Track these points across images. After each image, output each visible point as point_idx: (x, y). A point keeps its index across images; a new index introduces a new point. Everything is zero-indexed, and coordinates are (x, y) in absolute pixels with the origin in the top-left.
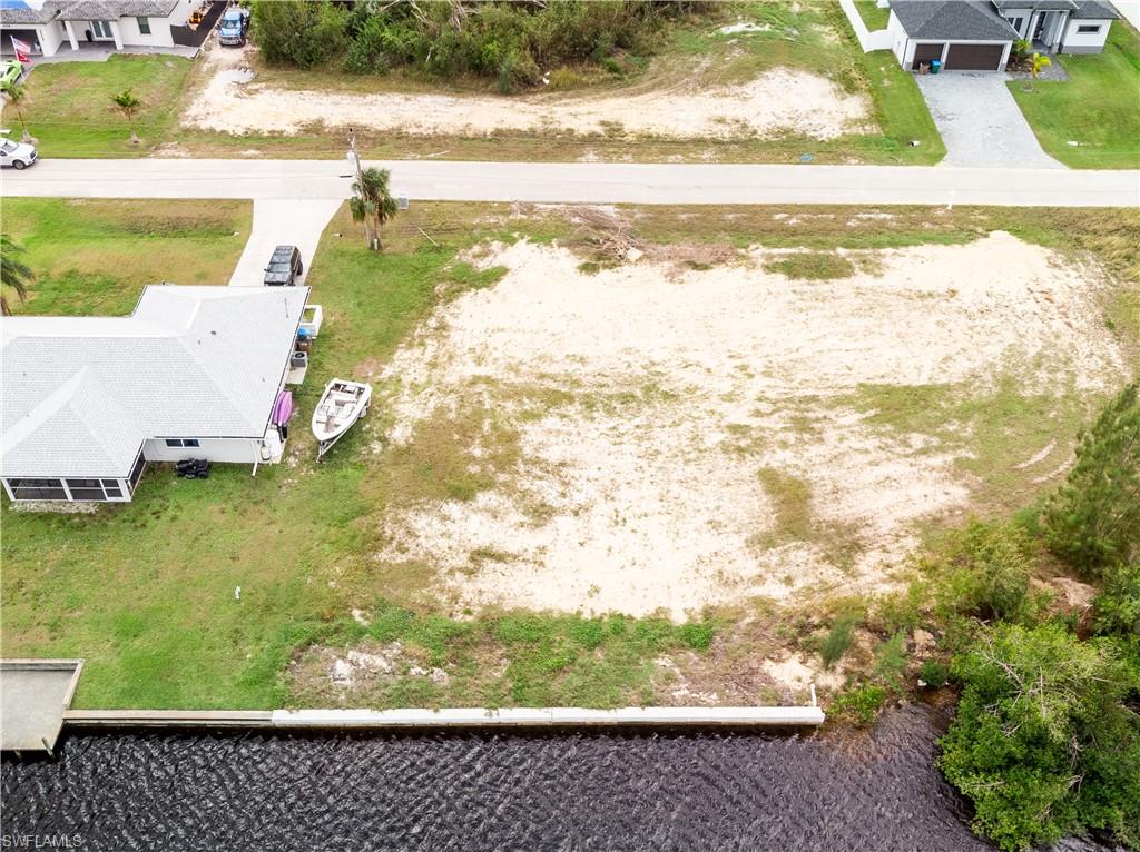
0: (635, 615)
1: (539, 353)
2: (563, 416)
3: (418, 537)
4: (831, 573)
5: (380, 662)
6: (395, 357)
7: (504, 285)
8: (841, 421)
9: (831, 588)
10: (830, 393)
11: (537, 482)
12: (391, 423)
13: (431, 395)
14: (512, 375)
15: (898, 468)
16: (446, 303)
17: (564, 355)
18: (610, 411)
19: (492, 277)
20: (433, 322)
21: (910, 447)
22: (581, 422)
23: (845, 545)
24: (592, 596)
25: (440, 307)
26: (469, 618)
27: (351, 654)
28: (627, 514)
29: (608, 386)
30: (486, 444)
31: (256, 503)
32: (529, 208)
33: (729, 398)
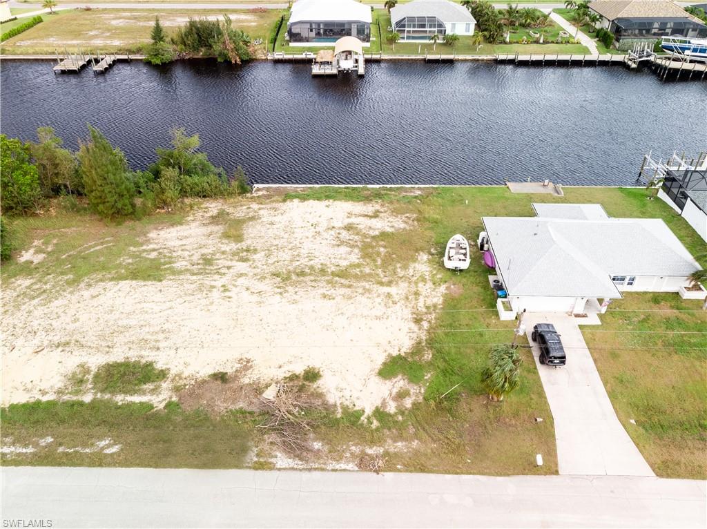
1: (352, 301)
7: (380, 359)
12: (430, 261)
14: (367, 287)
16: (419, 343)
17: (336, 299)
18: (312, 268)
19: (391, 367)
20: (425, 325)
22: (328, 263)
24: (330, 204)
25: (424, 338)
28: (311, 227)
29: (311, 281)
30: (378, 254)
32: (365, 463)
33: (243, 275)
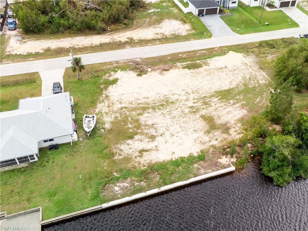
0: (185, 156)
1: (136, 98)
2: (148, 113)
3: (123, 151)
4: (225, 136)
5: (126, 184)
6: (97, 106)
7: (119, 82)
8: (214, 101)
9: (226, 139)
10: (209, 95)
11: (148, 130)
12: (104, 123)
13: (112, 114)
14: (131, 105)
15: (230, 109)
17: (142, 98)
18: (160, 109)
19: (115, 81)
20: (104, 96)
21: (231, 103)
22: (153, 113)
23: (226, 129)
24: (173, 155)
25: (104, 91)
26: (145, 168)
27: (118, 184)
28: (174, 133)
29: (157, 103)
30: (131, 124)
31: (75, 152)
32: (117, 62)
33: (186, 100)
